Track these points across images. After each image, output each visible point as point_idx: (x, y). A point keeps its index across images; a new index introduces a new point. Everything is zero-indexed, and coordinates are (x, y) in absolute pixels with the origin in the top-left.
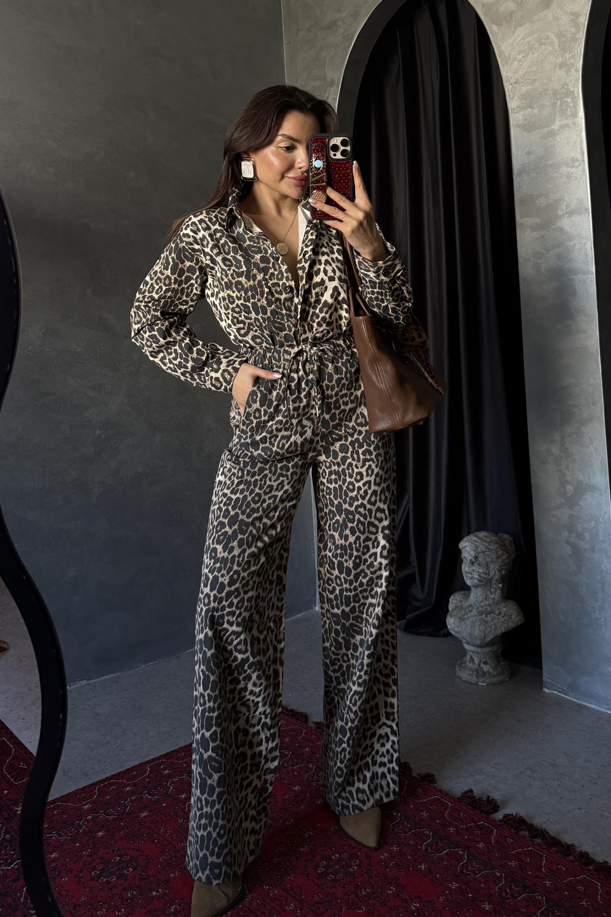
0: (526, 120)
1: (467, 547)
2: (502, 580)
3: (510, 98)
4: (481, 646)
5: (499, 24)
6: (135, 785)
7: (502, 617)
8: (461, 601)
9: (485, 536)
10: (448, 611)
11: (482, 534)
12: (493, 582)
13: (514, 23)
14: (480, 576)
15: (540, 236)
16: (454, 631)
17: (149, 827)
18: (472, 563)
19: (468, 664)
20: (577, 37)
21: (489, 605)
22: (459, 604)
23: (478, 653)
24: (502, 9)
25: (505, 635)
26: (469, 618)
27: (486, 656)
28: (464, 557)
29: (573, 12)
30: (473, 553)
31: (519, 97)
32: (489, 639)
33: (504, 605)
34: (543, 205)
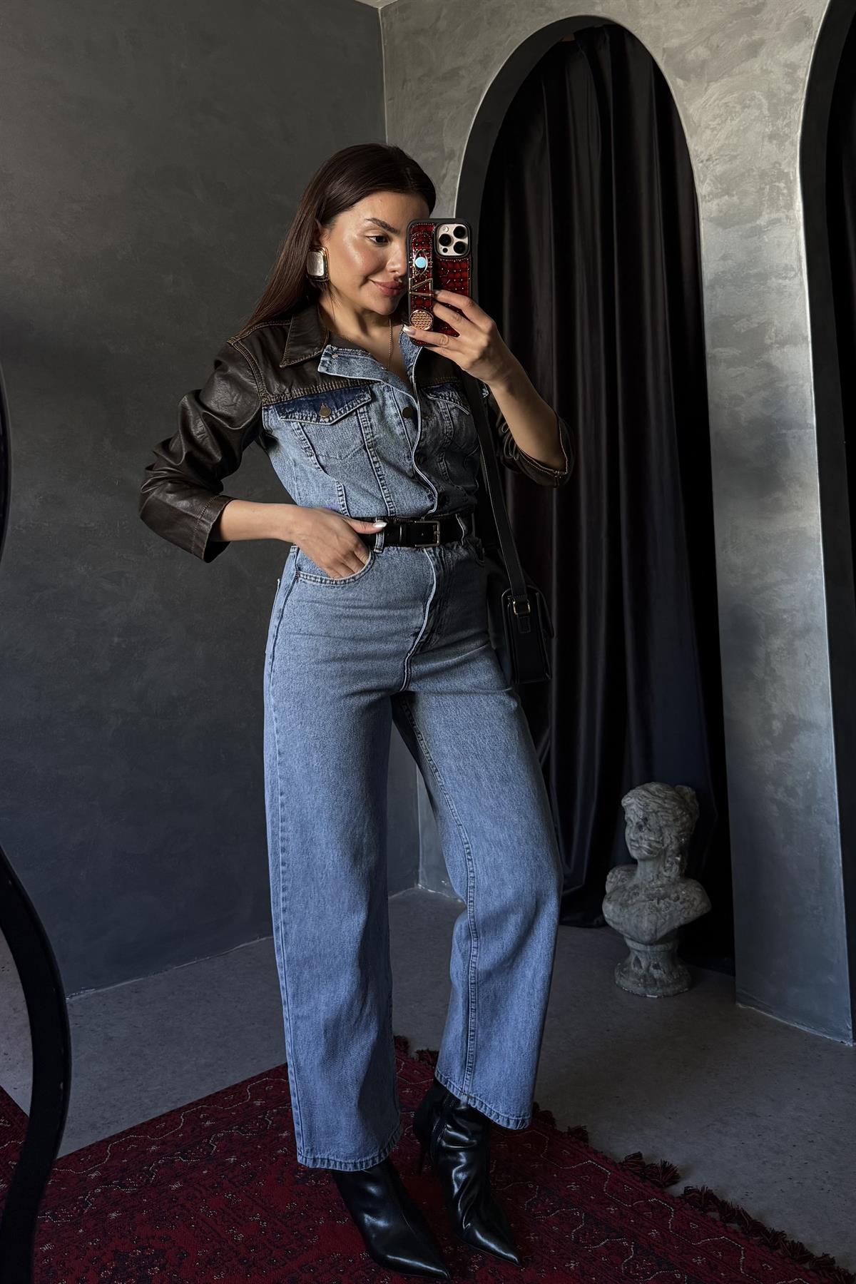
0: (721, 211)
1: (634, 804)
2: (681, 851)
3: (700, 180)
4: (650, 944)
5: (686, 78)
6: (163, 1143)
7: (681, 903)
8: (622, 880)
9: (658, 790)
10: (604, 893)
11: (654, 787)
12: (669, 853)
13: (706, 77)
14: (650, 846)
15: (739, 373)
16: (614, 922)
17: (182, 1205)
18: (640, 827)
19: (633, 968)
20: (794, 97)
21: (662, 886)
22: (620, 884)
23: (646, 953)
24: (690, 57)
25: (682, 928)
26: (634, 904)
27: (658, 957)
28: (629, 819)
29: (788, 62)
30: (641, 813)
31: (711, 180)
32: (661, 934)
33: (682, 885)
34: (743, 331)
